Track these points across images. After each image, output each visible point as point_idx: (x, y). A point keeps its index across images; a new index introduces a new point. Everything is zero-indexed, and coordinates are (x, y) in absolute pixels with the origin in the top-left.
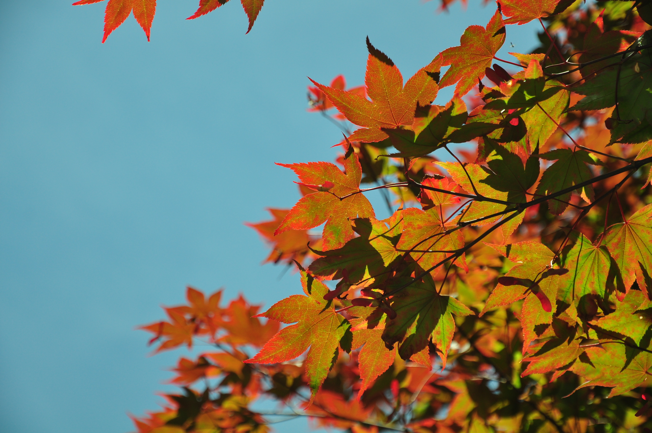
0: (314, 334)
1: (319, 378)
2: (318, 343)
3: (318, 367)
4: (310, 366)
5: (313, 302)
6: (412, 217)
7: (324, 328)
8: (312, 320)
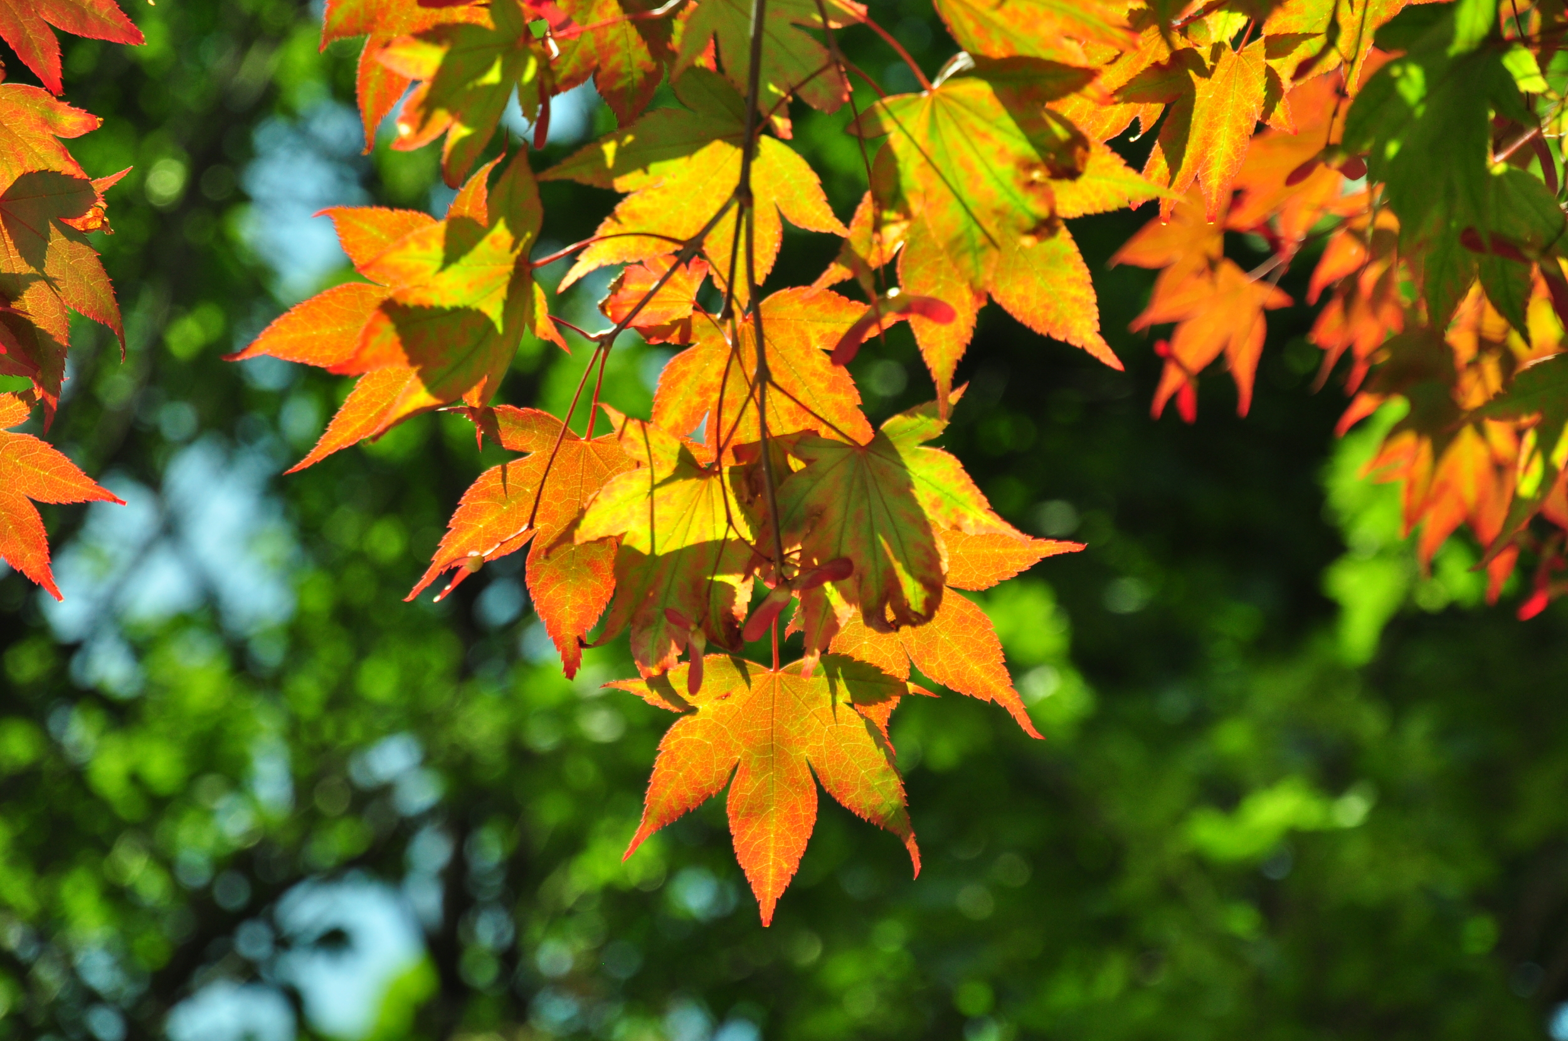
0: (791, 745)
1: (892, 796)
2: (819, 747)
3: (871, 782)
4: (856, 796)
5: (716, 707)
6: (691, 378)
7: (795, 718)
8: (756, 731)
